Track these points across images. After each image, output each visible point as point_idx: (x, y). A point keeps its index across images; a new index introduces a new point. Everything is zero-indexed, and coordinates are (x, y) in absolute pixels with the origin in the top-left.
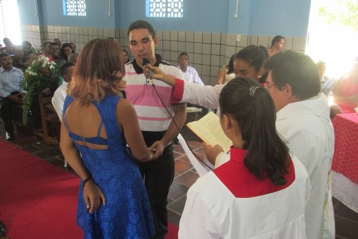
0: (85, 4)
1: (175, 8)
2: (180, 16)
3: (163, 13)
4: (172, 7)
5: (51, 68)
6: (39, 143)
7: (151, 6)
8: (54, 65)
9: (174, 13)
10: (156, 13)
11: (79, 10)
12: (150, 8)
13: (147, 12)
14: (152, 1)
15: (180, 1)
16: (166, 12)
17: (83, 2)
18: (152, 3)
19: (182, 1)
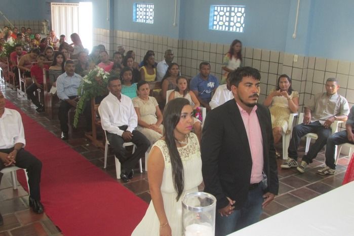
0: (153, 12)
1: (237, 22)
2: (241, 31)
3: (226, 26)
5: (104, 78)
6: (87, 145)
7: (215, 19)
8: (107, 75)
9: (237, 27)
10: (220, 26)
11: (147, 17)
12: (214, 20)
13: (211, 24)
14: (216, 13)
15: (243, 15)
16: (229, 26)
17: (151, 10)
18: (216, 16)
19: (244, 15)
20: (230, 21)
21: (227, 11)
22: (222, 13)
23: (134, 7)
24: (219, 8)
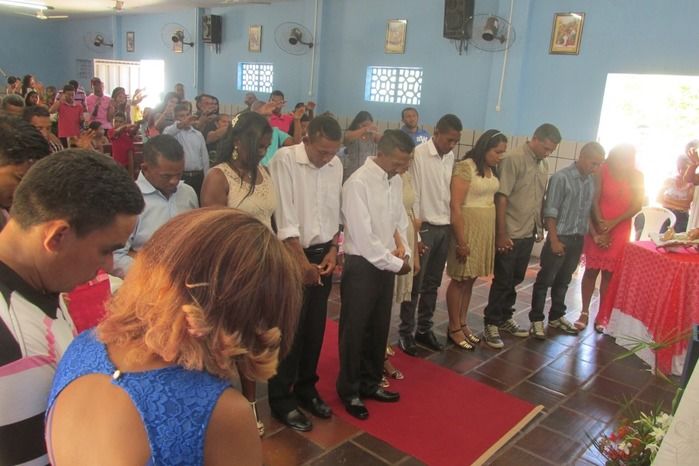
0: (271, 77)
1: (408, 90)
2: (415, 103)
3: (390, 96)
4: (405, 89)
7: (373, 85)
9: (407, 98)
10: (380, 95)
11: (261, 84)
12: (371, 88)
13: (367, 94)
14: (375, 78)
15: (417, 80)
16: (396, 96)
17: (268, 73)
18: (376, 82)
19: (420, 81)
20: (396, 90)
21: (392, 75)
22: (384, 78)
23: (239, 68)
24: (380, 71)
